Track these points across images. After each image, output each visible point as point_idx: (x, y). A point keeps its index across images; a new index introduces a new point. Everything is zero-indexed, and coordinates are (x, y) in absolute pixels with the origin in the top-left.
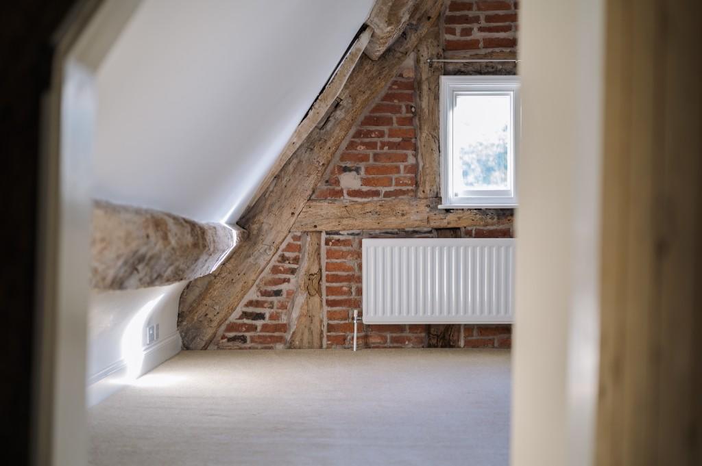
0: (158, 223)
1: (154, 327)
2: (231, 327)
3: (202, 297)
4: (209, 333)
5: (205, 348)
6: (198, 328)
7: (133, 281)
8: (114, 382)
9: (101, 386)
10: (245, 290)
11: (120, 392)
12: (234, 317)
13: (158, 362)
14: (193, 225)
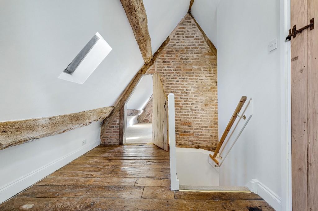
0: (133, 110)
1: (134, 120)
2: (143, 120)
3: (140, 117)
4: (141, 121)
5: (140, 123)
6: (139, 121)
7: (131, 115)
8: (129, 126)
9: (128, 126)
10: (145, 116)
11: (129, 127)
12: (143, 119)
13: (135, 124)
14: (137, 110)
